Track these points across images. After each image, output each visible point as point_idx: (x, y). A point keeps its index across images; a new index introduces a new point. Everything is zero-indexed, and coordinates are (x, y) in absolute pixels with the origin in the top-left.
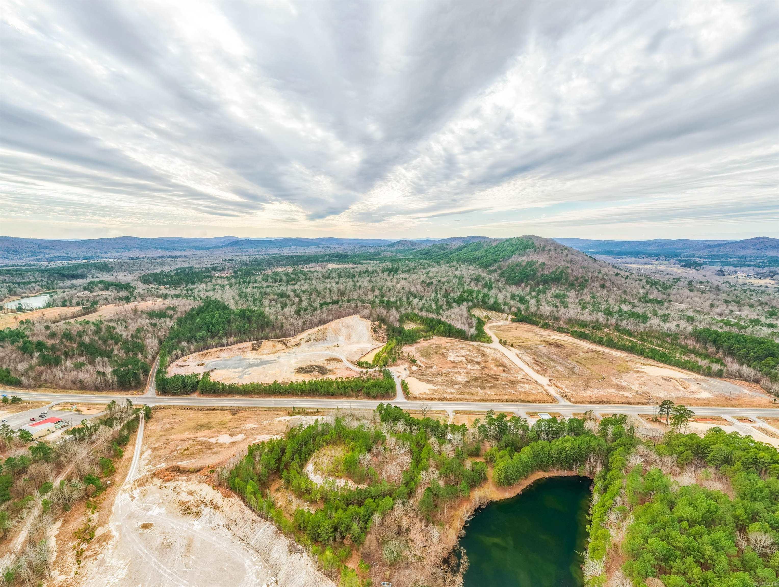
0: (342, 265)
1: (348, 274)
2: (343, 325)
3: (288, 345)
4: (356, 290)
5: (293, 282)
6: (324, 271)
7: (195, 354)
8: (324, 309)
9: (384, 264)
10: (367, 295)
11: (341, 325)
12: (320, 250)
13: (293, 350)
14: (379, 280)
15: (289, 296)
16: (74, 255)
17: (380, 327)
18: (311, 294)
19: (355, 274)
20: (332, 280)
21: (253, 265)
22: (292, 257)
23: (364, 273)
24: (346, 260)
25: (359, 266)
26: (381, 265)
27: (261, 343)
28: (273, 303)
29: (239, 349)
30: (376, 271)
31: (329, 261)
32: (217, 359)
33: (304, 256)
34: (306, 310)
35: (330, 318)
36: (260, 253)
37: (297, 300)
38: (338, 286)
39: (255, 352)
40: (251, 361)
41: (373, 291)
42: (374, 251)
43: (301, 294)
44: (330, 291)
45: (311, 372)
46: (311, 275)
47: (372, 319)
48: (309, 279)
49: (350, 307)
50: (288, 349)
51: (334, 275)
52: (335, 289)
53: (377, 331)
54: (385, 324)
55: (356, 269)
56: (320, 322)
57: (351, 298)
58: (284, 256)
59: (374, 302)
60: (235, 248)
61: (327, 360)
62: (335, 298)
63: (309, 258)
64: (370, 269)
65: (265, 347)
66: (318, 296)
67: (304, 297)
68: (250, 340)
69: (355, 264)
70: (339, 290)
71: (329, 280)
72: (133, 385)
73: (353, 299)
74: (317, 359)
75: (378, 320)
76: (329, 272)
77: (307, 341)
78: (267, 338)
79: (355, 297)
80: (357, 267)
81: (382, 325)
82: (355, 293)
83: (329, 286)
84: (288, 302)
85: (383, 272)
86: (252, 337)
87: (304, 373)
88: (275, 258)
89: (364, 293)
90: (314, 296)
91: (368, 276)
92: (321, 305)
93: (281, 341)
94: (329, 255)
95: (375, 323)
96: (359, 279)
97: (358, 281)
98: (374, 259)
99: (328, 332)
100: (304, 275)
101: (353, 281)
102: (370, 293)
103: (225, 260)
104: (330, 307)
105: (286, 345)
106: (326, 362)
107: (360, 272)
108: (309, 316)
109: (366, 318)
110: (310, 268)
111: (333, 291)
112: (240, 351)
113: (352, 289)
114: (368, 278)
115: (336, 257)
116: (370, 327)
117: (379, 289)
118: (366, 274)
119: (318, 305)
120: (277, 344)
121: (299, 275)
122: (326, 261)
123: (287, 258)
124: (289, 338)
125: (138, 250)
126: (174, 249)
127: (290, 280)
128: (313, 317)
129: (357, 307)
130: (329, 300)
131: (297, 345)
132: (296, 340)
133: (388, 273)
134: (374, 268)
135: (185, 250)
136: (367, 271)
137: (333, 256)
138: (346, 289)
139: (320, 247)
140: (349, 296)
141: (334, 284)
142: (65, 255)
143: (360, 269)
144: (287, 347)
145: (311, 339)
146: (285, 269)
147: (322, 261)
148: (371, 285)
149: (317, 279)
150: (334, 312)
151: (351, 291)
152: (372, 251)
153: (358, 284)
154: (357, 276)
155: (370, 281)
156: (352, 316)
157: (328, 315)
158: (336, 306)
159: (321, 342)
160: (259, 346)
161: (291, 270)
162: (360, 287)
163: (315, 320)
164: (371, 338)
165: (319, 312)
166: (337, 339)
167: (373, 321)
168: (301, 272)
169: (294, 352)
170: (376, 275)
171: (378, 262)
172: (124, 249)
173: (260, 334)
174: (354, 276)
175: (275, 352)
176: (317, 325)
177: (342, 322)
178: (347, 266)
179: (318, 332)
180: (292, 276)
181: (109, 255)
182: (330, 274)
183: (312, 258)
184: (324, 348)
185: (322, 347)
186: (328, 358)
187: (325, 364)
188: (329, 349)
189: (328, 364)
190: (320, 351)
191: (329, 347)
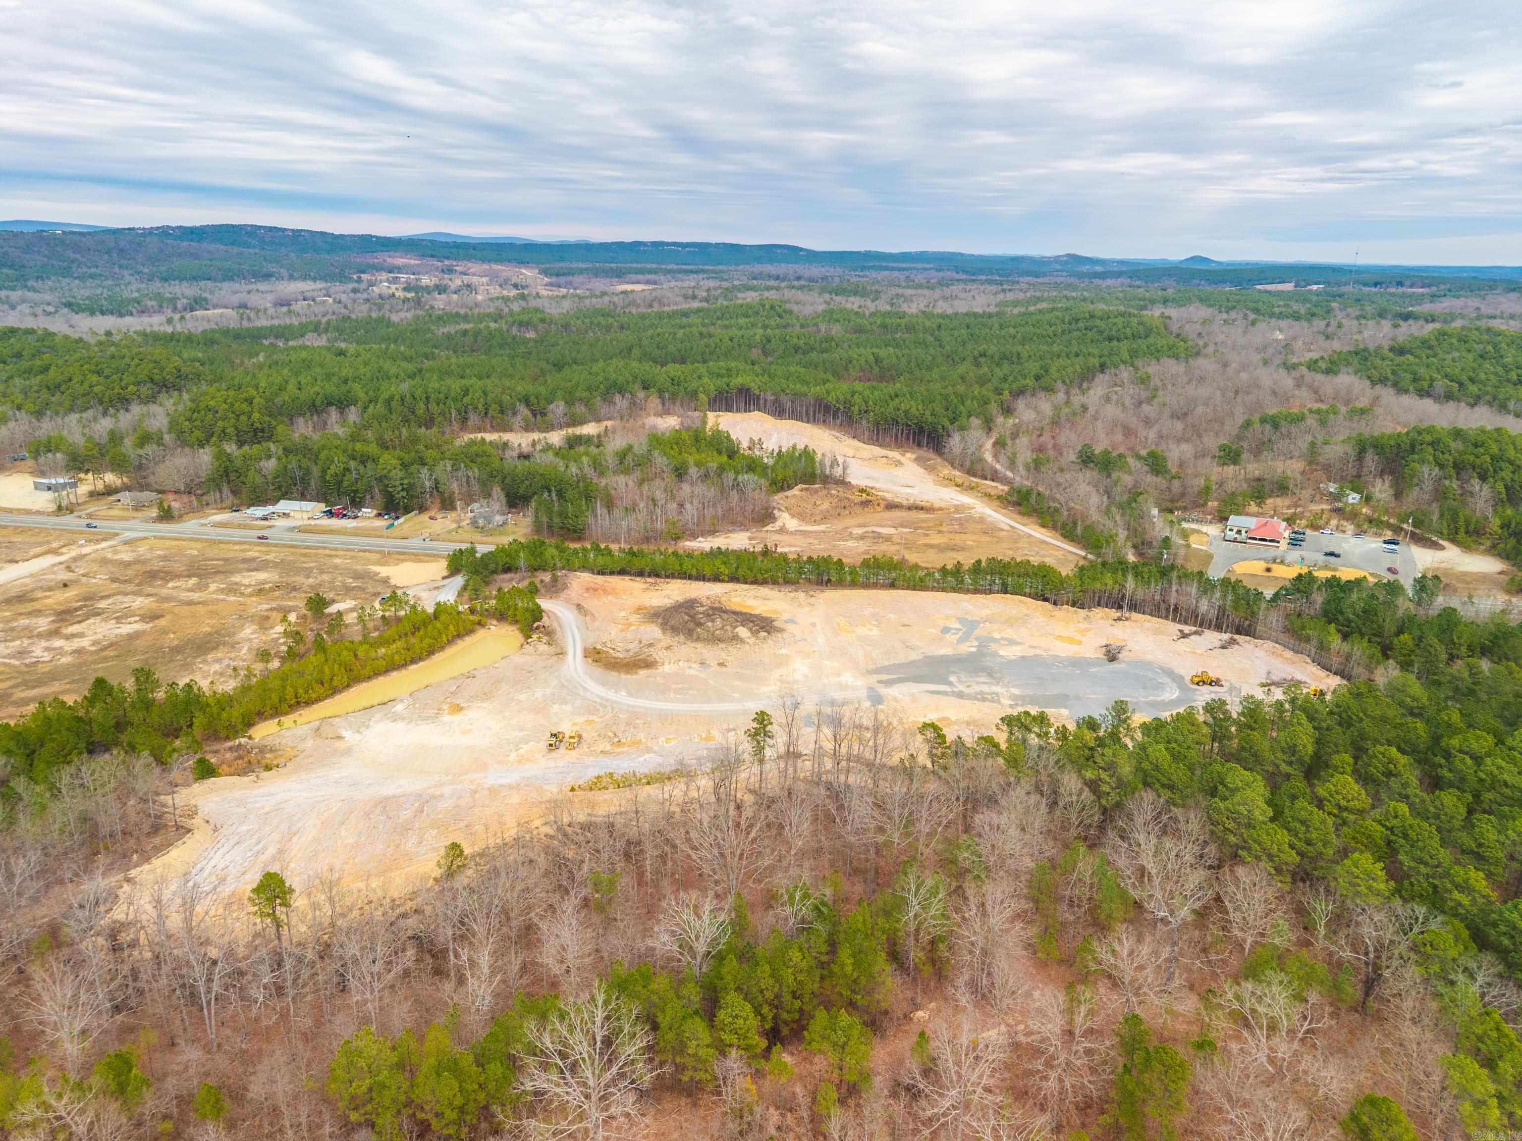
61: (648, 664)
106: (658, 654)
184: (641, 736)
185: (648, 750)
186: (643, 673)
187: (664, 644)
188: (614, 728)
189: (651, 645)
190: (665, 718)
191: (608, 748)
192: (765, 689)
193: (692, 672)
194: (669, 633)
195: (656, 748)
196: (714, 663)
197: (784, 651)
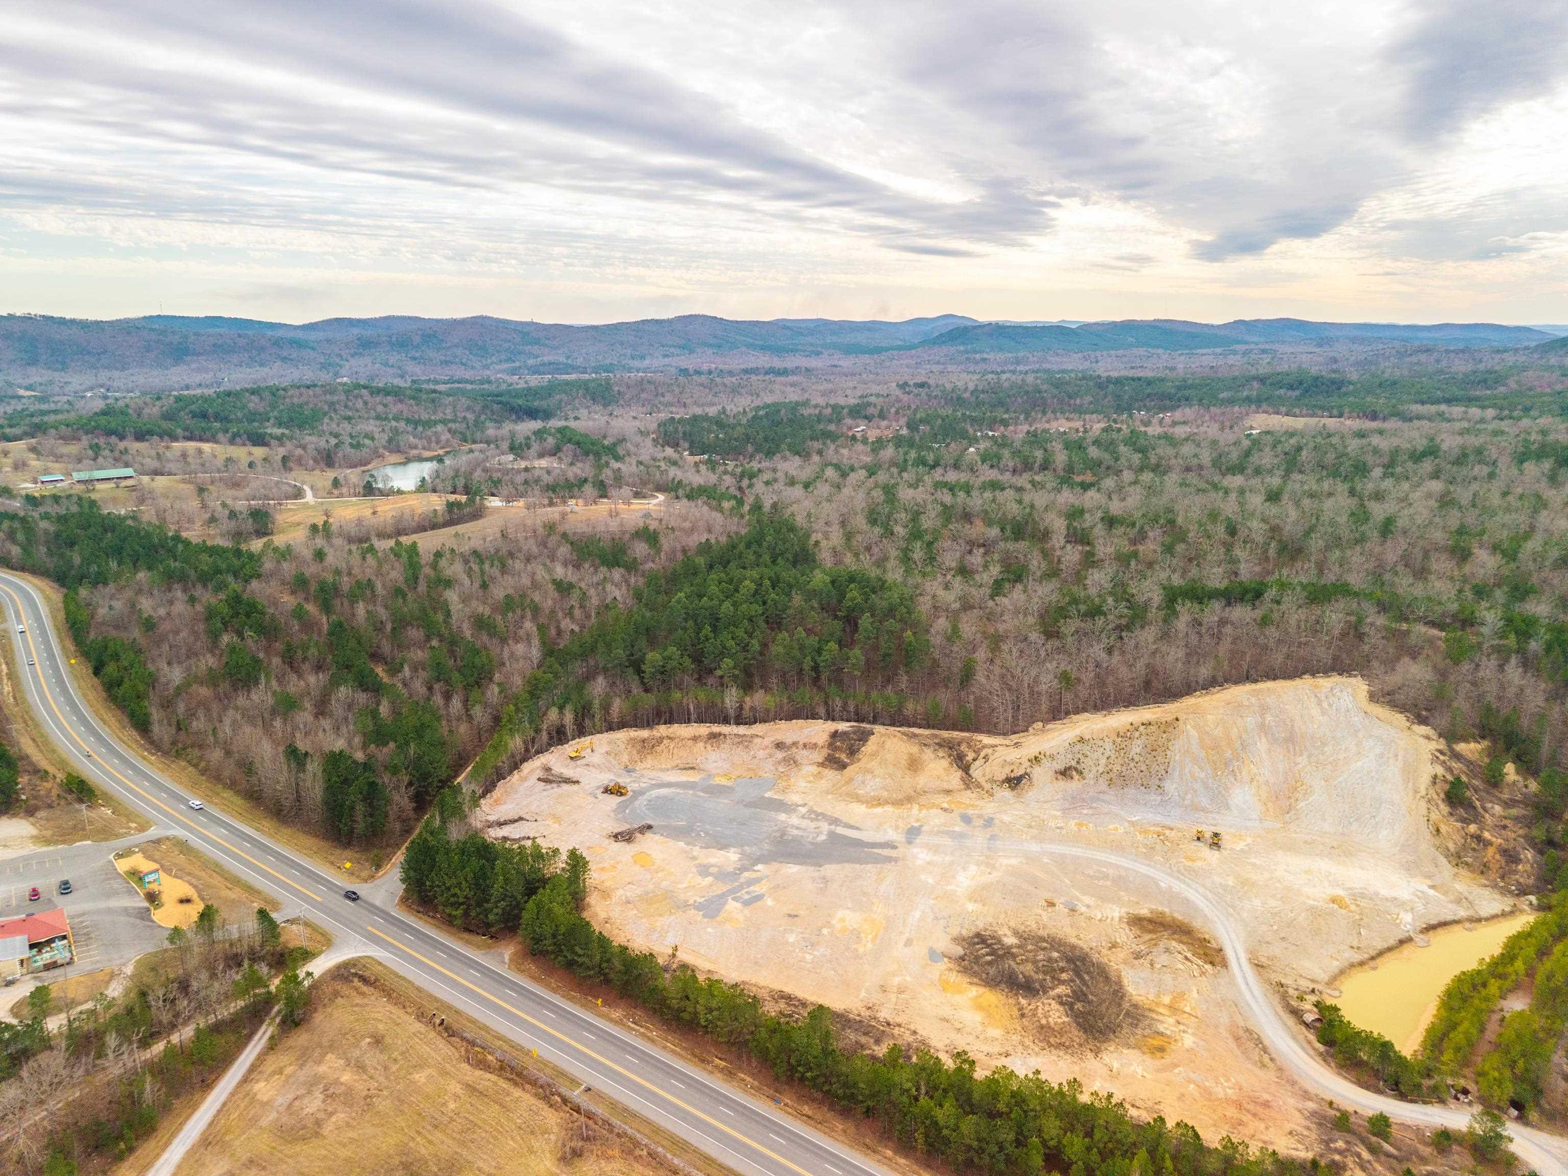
0: (1312, 421)
1: (1330, 457)
2: (1263, 728)
3: (977, 772)
4: (1361, 540)
5: (1088, 478)
6: (1229, 437)
7: (622, 735)
8: (1182, 623)
9: (1525, 422)
10: (1421, 573)
11: (1251, 721)
12: (1232, 359)
13: (989, 807)
14: (1496, 500)
15: (1046, 535)
16: (580, 361)
17: (1494, 781)
18: (1142, 536)
19: (1370, 459)
20: (1255, 482)
21: (979, 404)
22: (1118, 381)
23: (1417, 457)
24: (1334, 400)
25: (1391, 424)
26: (1505, 425)
27: (864, 736)
28: (977, 558)
29: (779, 746)
30: (1479, 452)
31: (1258, 402)
32: (683, 777)
33: (1162, 380)
34: (1095, 612)
35: (1205, 672)
36: (1020, 368)
37: (1072, 555)
38: (1273, 510)
39: (830, 774)
40: (794, 820)
41: (1462, 555)
42: (1470, 367)
43: (1099, 530)
44: (1232, 531)
45: (1028, 988)
46: (1170, 451)
47: (1444, 721)
48: (1155, 469)
49: (1316, 628)
50: (968, 797)
51: (1266, 459)
52: (1255, 524)
53: (1470, 806)
54: (1528, 767)
55: (1375, 440)
56: (1147, 684)
57: (1330, 578)
58: (1091, 378)
59: (1467, 621)
60: (952, 350)
61: (1137, 921)
62: (1247, 571)
63: (1179, 388)
64: (1450, 442)
65: (873, 764)
66: (1169, 549)
67: (1105, 547)
68: (830, 717)
69: (1374, 417)
70: (1275, 529)
71: (1237, 481)
72: (360, 827)
73: (1343, 590)
74: (1084, 902)
75: (1484, 732)
76: (1246, 443)
77: (1065, 773)
78: (897, 719)
79: (1355, 580)
80: (1381, 432)
81: (1510, 769)
82: (1355, 557)
83: (1230, 508)
84: (1036, 563)
85: (1521, 458)
86: (838, 703)
87: (991, 983)
88: (1058, 384)
89: (1406, 560)
90: (1150, 547)
91: (1436, 475)
92: (1172, 597)
93: (949, 746)
94: (1262, 380)
95: (1461, 747)
96: (1388, 483)
97: (1379, 496)
98: (1470, 401)
99: (1176, 751)
100: (1143, 451)
101: (1352, 492)
102: (1441, 564)
103: (903, 386)
104: (1214, 611)
105: (966, 769)
106: (1125, 936)
107: (1395, 453)
108: (1097, 651)
109: (1402, 708)
110: (1174, 424)
111: (1242, 533)
112: (780, 755)
113: (1345, 533)
114: (1436, 486)
115: (1291, 387)
116: (1428, 770)
117: (1495, 548)
118: (1427, 466)
119: (1157, 597)
120: (928, 754)
121: (1122, 449)
122: (1248, 400)
123: (1101, 384)
124: (986, 740)
125: (710, 351)
126: (794, 351)
127: (1078, 467)
128: (1116, 658)
129: (1360, 636)
130: (1216, 578)
131: (1014, 782)
132: (1013, 755)
133: (1547, 465)
134: (1474, 441)
135: (818, 354)
136: (1432, 451)
137: (1279, 385)
138: (1312, 529)
139: (1235, 353)
140: (1321, 568)
141: (1256, 501)
142: (562, 359)
143: (1395, 441)
144: (968, 782)
145: (1087, 763)
146: (1078, 424)
147: (1231, 402)
148: (1454, 522)
149: (1188, 469)
150: (1225, 646)
151: (1336, 542)
152: (1461, 367)
153: (1378, 511)
154: (1377, 472)
155: (1446, 501)
156: (1325, 683)
157: (1193, 655)
158: (1241, 613)
159: (1131, 791)
160: (853, 752)
161: (1097, 427)
162: (1387, 528)
163: (1124, 672)
164: (1426, 844)
165: (1147, 636)
166: (1220, 800)
167: (1451, 736)
168: (1134, 441)
169: (989, 822)
170: (1482, 470)
171: (1490, 413)
172: (683, 347)
173: (874, 694)
174: (1361, 469)
175: (909, 799)
176: (1130, 701)
177: (1264, 709)
178: (1331, 423)
179: (1125, 736)
180: (1094, 452)
181: (647, 362)
182: (1248, 454)
183: (1190, 387)
184: (1139, 837)
185: (1133, 824)
186: (1144, 912)
187: (1121, 954)
188: (1165, 849)
189: (1138, 956)
190: (1117, 847)
191: (1167, 832)
192: (1013, 861)
193: (1087, 899)
194: (1113, 976)
195: (1126, 824)
196: (1059, 907)
197: (971, 907)
